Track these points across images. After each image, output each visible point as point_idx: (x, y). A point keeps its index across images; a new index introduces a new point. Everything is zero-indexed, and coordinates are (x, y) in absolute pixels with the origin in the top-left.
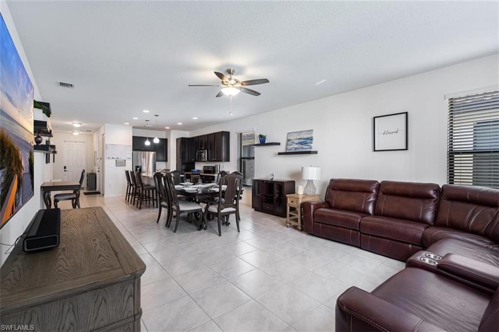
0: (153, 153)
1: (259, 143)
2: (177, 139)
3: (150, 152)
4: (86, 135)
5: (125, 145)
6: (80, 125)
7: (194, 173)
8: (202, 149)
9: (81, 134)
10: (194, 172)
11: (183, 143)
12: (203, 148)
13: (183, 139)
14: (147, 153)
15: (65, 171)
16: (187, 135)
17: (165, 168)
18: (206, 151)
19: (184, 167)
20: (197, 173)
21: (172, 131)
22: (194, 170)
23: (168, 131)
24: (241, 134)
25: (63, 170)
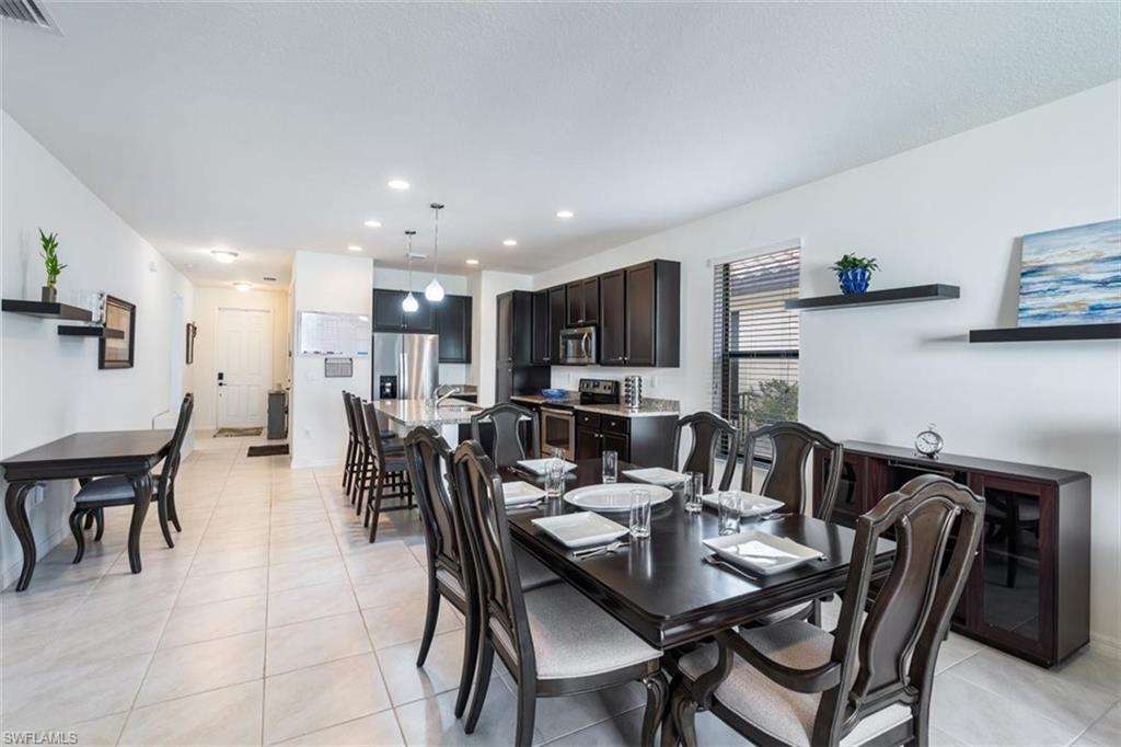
0: (431, 337)
1: (840, 292)
2: (499, 299)
3: (425, 336)
4: (264, 290)
5: (350, 315)
6: (233, 257)
7: (549, 401)
8: (579, 326)
9: (255, 289)
10: (552, 396)
11: (519, 306)
12: (580, 321)
13: (515, 293)
14: (416, 336)
15: (221, 384)
16: (529, 283)
17: (463, 382)
18: (592, 329)
19: (518, 379)
20: (559, 401)
21: (484, 272)
22: (548, 390)
23: (474, 273)
24: (726, 267)
25: (217, 381)
